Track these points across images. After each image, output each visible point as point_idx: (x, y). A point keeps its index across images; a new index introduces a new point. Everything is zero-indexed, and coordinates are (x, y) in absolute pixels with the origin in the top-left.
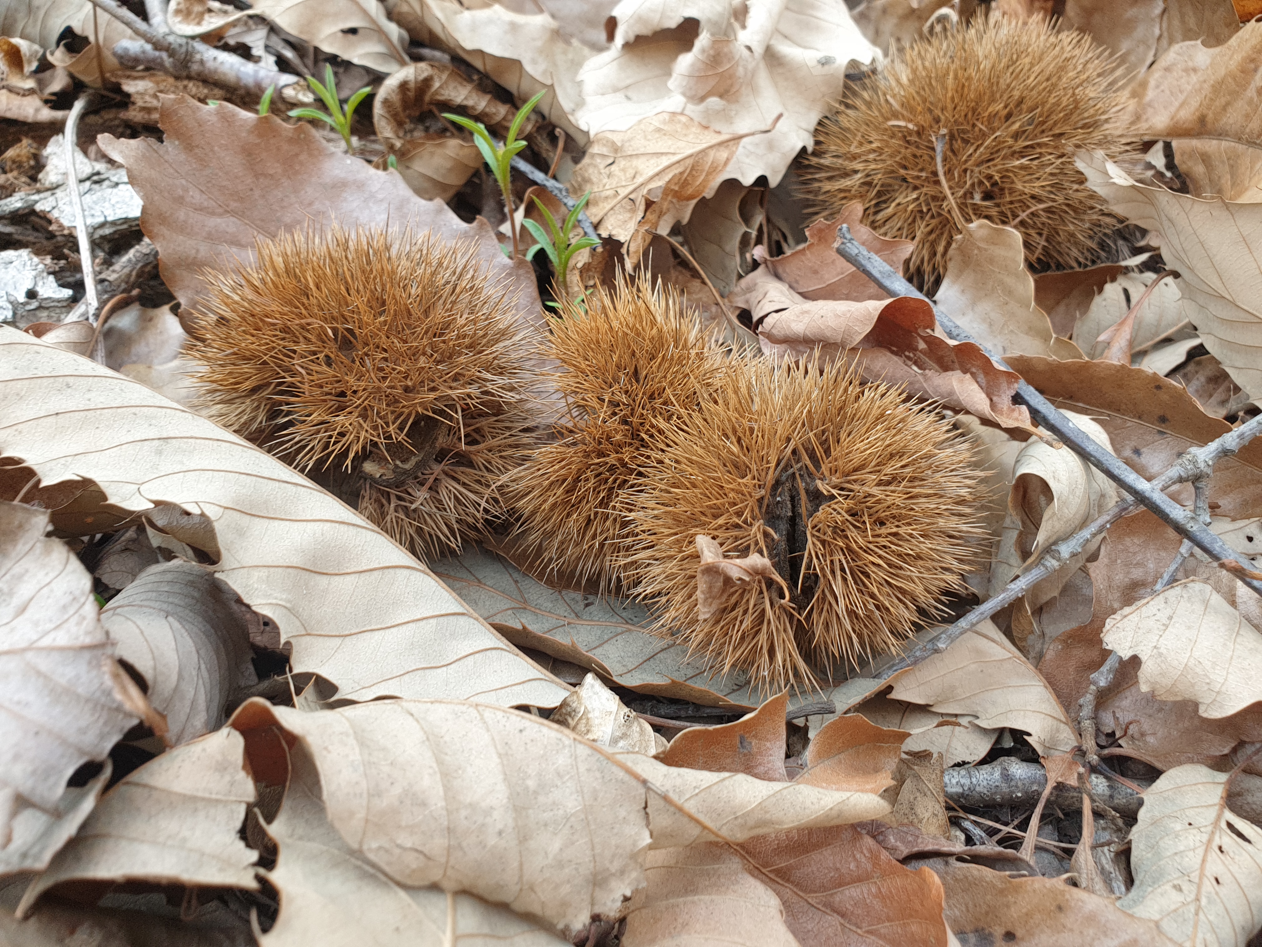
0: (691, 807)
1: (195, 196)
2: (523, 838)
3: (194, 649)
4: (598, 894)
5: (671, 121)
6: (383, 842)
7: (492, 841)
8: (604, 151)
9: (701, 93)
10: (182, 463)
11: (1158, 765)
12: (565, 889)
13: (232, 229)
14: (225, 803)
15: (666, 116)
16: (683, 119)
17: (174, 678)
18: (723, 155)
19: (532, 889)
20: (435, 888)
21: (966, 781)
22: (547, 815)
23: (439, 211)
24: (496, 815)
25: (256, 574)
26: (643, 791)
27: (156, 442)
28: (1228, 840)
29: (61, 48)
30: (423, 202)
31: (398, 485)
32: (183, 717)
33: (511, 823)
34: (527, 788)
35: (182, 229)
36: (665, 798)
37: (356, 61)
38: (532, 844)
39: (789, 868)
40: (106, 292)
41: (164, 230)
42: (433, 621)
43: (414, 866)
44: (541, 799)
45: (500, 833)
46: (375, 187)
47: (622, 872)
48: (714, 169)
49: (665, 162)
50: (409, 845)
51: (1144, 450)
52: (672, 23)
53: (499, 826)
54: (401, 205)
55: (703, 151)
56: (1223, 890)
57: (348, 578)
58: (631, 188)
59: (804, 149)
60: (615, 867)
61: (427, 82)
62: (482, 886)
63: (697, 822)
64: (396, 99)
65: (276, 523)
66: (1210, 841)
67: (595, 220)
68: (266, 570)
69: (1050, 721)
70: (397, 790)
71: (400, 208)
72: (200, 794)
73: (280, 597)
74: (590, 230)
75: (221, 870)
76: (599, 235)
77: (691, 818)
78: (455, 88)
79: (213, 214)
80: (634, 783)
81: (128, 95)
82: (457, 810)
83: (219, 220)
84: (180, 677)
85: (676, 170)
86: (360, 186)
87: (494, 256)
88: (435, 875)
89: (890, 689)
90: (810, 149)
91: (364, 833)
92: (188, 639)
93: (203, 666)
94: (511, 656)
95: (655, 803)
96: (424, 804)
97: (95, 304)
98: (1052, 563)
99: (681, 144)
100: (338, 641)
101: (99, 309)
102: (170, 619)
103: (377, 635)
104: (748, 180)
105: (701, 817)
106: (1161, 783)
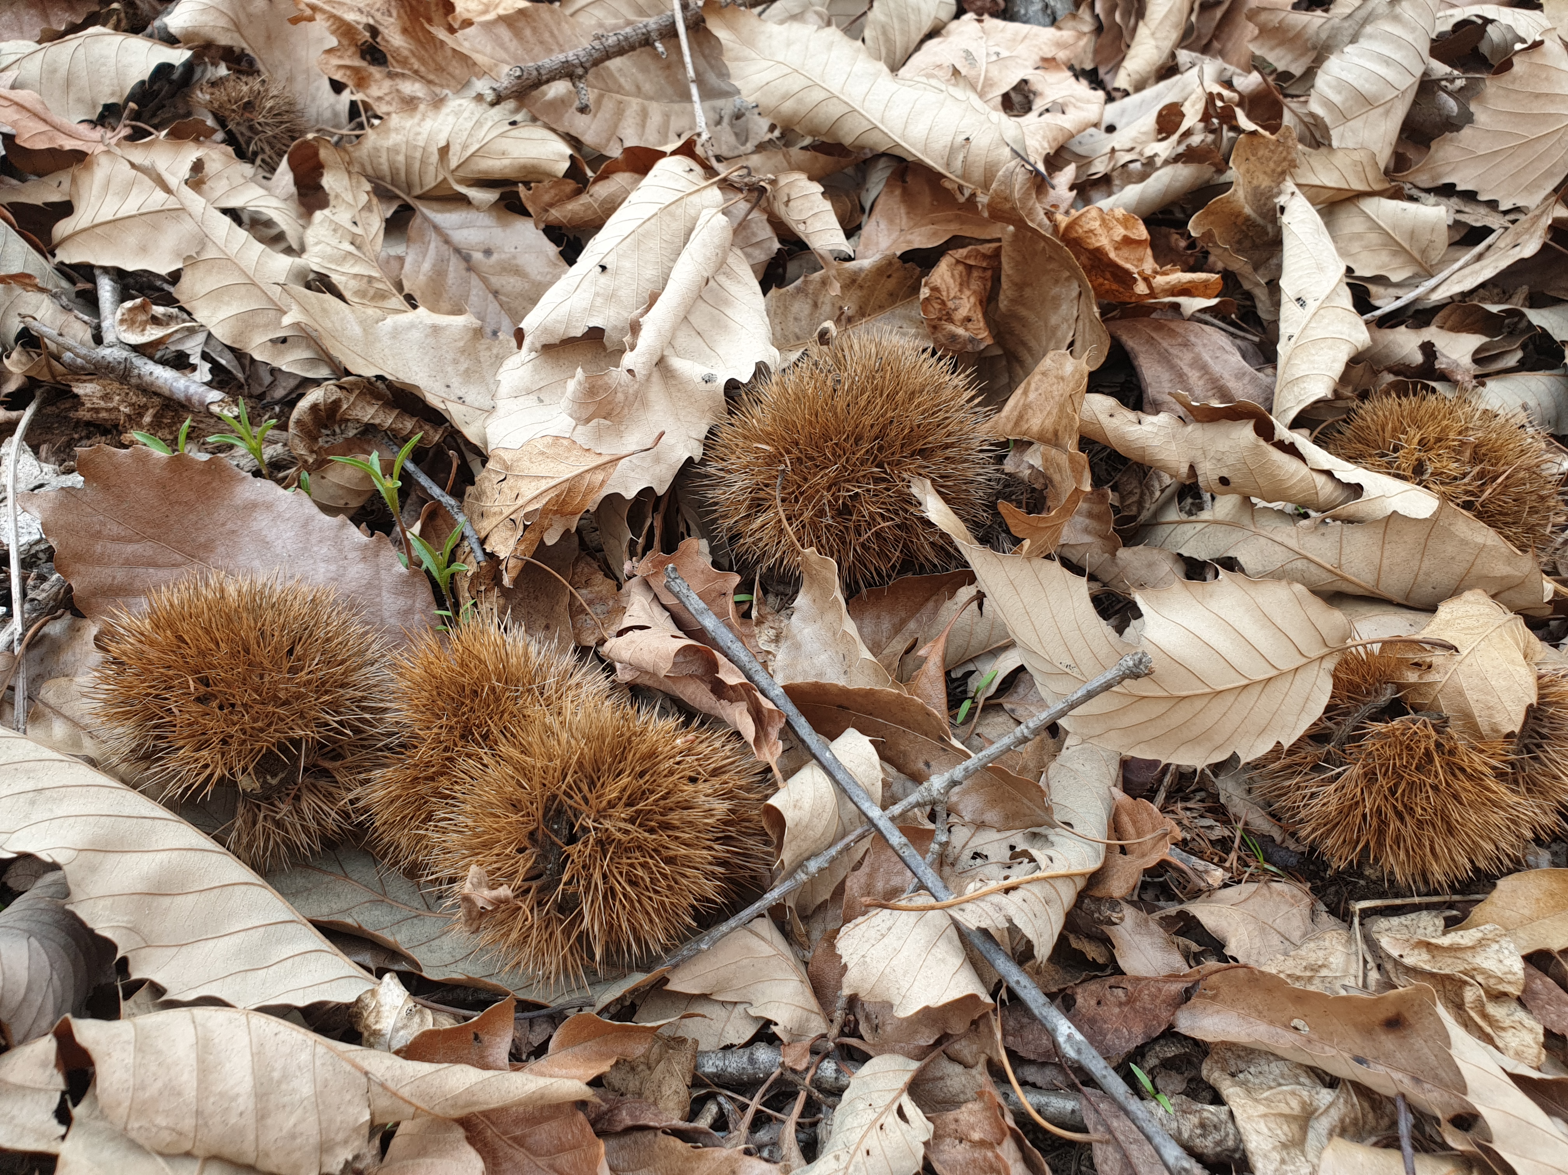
0: (405, 1092)
1: (114, 529)
2: (261, 1116)
3: (47, 964)
4: (326, 1159)
5: (554, 444)
6: (143, 1122)
7: (233, 1120)
8: (498, 468)
9: (584, 416)
10: (51, 810)
11: (872, 1053)
12: (297, 1155)
13: (149, 552)
14: (46, 1091)
15: (549, 440)
16: (565, 442)
17: (22, 991)
18: (599, 477)
19: (267, 1155)
20: (188, 1155)
21: (720, 1064)
22: (286, 1099)
23: (343, 526)
24: (240, 1100)
25: (101, 903)
26: (364, 1080)
27: (31, 795)
28: (892, 1119)
29: (18, 348)
30: (328, 518)
31: (267, 798)
32: (30, 1021)
33: (251, 1106)
34: (272, 1079)
35: (100, 561)
36: (382, 1085)
37: (284, 368)
38: (269, 1121)
39: (524, 1136)
40: (35, 610)
41: (80, 567)
42: (262, 929)
43: (168, 1139)
44: (284, 1086)
45: (241, 1114)
46: (282, 507)
47: (346, 1142)
48: (590, 490)
49: (544, 485)
50: (164, 1124)
51: (932, 763)
52: (578, 331)
53: (242, 1108)
54: (306, 523)
55: (580, 475)
56: (871, 1160)
57: (190, 896)
58: (512, 509)
59: (690, 460)
60: (340, 1137)
61: (337, 403)
62: (228, 1151)
63: (410, 1103)
64: (307, 419)
65: (129, 855)
66: (877, 1120)
67: (483, 534)
68: (111, 900)
69: (799, 1012)
70: (159, 1084)
71: (305, 525)
72: (28, 1084)
73: (123, 920)
74: (476, 546)
75: (37, 1140)
76: (484, 550)
77: (406, 1101)
78: (363, 408)
79: (130, 541)
80: (358, 1074)
81: (77, 396)
82: (207, 1098)
83: (136, 546)
84: (29, 989)
85: (552, 494)
86: (269, 506)
87: (392, 565)
88: (187, 1146)
89: (665, 981)
90: (697, 459)
91: (129, 1116)
92: (44, 957)
93: (55, 977)
94: (329, 956)
95: (375, 1089)
96: (179, 1094)
97: (20, 630)
98: (802, 877)
99: (562, 467)
100: (175, 949)
101: (23, 635)
102: (32, 939)
103: (211, 944)
104: (630, 494)
105: (414, 1101)
106: (867, 1069)
